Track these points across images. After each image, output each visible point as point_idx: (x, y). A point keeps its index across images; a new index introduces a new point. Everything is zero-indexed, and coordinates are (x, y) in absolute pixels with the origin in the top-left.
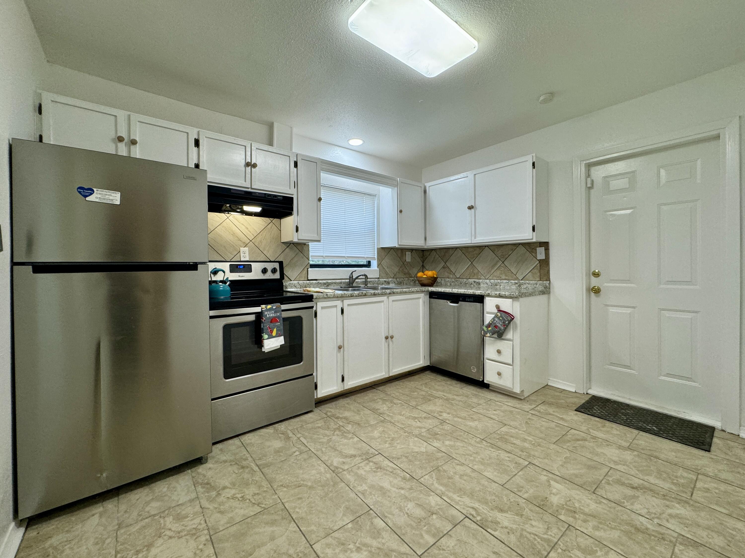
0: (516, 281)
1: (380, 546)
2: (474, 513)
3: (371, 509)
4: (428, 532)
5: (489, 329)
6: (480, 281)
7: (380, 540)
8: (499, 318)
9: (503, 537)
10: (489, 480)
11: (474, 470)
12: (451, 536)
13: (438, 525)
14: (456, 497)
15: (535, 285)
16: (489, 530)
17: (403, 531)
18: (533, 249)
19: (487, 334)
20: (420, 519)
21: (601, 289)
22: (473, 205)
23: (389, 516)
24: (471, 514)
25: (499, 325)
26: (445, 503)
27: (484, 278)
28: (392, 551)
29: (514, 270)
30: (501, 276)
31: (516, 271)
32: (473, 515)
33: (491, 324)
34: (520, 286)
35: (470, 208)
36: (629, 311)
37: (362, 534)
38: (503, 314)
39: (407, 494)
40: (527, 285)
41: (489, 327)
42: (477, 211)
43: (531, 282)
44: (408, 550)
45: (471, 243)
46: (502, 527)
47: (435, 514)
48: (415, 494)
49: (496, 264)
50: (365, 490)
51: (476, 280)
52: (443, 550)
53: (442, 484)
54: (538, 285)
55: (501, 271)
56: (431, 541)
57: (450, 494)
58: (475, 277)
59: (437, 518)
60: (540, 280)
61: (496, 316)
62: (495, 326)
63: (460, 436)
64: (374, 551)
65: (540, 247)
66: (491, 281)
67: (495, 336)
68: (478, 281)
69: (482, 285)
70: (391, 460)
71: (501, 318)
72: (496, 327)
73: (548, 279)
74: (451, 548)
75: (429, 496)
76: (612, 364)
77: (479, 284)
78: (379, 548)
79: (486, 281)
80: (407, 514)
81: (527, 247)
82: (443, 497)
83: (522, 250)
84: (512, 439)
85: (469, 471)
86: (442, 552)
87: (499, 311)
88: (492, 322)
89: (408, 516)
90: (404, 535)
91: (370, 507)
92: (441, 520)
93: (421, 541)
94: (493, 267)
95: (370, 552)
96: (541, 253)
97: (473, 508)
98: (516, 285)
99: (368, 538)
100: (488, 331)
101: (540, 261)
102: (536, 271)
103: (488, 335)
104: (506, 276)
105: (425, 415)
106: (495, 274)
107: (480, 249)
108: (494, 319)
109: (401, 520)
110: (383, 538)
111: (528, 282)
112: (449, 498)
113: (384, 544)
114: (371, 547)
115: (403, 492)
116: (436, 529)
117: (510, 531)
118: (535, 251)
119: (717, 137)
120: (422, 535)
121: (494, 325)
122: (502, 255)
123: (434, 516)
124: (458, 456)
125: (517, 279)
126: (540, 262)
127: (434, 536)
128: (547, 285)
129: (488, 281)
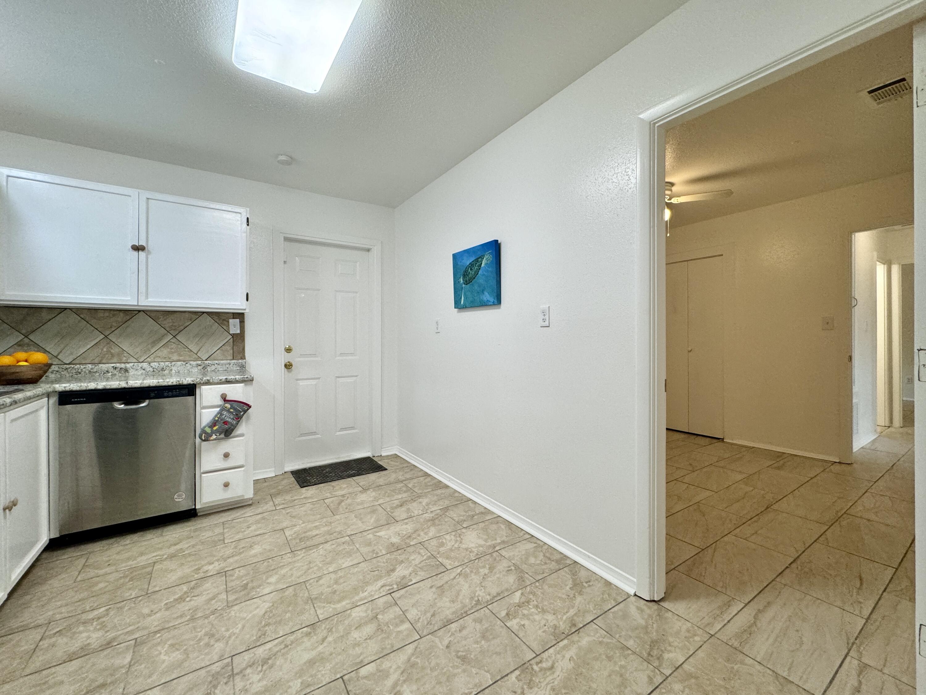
0: (199, 362)
1: (400, 672)
2: (388, 588)
3: (342, 677)
4: (397, 625)
5: (215, 428)
6: (128, 366)
7: (392, 670)
8: (228, 411)
9: (418, 578)
10: (355, 566)
11: (335, 572)
12: (406, 610)
13: (392, 616)
14: (362, 595)
15: (227, 366)
16: (410, 584)
17: (389, 647)
18: (224, 320)
19: (211, 436)
20: (378, 630)
21: (293, 364)
22: (144, 244)
23: (361, 657)
24: (389, 590)
25: (230, 420)
26: (367, 605)
27: (135, 360)
28: (409, 660)
29: (194, 349)
30: (170, 356)
31: (198, 348)
32: (390, 589)
33: (217, 421)
34: (204, 368)
35: (137, 248)
36: (314, 382)
37: (377, 689)
38: (235, 405)
39: (336, 635)
40: (216, 365)
41: (215, 426)
42: (150, 257)
43: (222, 362)
44: (412, 646)
45: (138, 305)
46: (410, 576)
47: (377, 615)
48: (341, 628)
49: (160, 339)
50: (302, 683)
51: (118, 365)
52: (419, 618)
53: (339, 601)
54: (232, 365)
55: (171, 349)
56: (407, 625)
57: (357, 598)
58: (115, 360)
59: (383, 615)
60: (233, 359)
61: (223, 409)
62: (224, 423)
63: (268, 566)
64: (404, 678)
65: (233, 318)
66: (152, 364)
67: (222, 436)
68: (123, 366)
69: (132, 372)
70: (258, 644)
71: (232, 410)
72: (226, 423)
73: (243, 358)
74: (419, 613)
75: (350, 615)
76: (302, 435)
77: (126, 370)
78: (402, 673)
79: (140, 365)
80: (366, 639)
81: (216, 318)
82: (358, 604)
83: (209, 320)
84: (308, 534)
85: (333, 576)
86: (421, 620)
87: (225, 400)
88: (219, 418)
89: (370, 639)
90: (393, 647)
91: (338, 678)
92: (386, 613)
93: (405, 633)
94: (154, 343)
95: (405, 681)
96: (234, 326)
97: (382, 586)
98: (199, 367)
99: (386, 682)
100: (213, 432)
101: (233, 335)
102: (228, 348)
103: (214, 437)
104: (180, 355)
105: (185, 588)
106: (159, 353)
107: (127, 315)
108: (220, 413)
109: (373, 647)
110: (391, 667)
111: (217, 362)
112: (361, 600)
113: (399, 667)
114: (399, 680)
115: (330, 639)
116: (395, 619)
117: (415, 572)
118: (226, 323)
119: (368, 250)
120: (399, 631)
121: (222, 422)
122: (172, 325)
123: (380, 617)
124: (304, 577)
125: (199, 358)
126: (233, 337)
127: (402, 622)
128: (244, 363)
129: (145, 365)
